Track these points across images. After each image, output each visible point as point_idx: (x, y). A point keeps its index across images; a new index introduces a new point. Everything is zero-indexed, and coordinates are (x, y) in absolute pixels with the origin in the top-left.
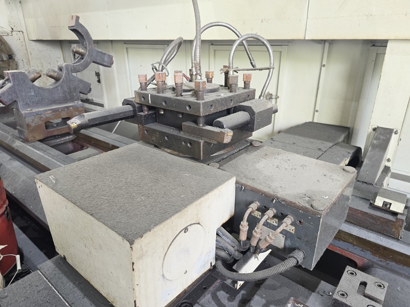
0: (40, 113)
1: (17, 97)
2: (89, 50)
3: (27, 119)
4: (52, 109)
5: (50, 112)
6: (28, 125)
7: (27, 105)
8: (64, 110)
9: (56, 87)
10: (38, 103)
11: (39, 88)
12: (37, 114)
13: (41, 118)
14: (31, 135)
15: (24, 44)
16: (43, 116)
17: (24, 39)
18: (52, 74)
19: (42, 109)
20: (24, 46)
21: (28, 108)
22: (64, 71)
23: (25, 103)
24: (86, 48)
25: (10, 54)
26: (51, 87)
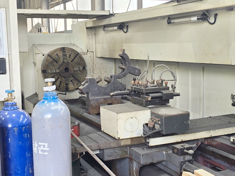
0: (98, 99)
1: (89, 91)
2: (128, 67)
3: (91, 102)
4: (104, 98)
5: (103, 99)
6: (91, 105)
7: (93, 95)
8: (110, 99)
9: (108, 86)
10: (98, 94)
11: (100, 86)
12: (97, 100)
13: (98, 102)
14: (92, 111)
15: (93, 59)
16: (99, 101)
17: (93, 56)
18: (107, 79)
19: (99, 98)
20: (93, 60)
21: (93, 96)
22: (113, 78)
23: (92, 94)
24: (126, 65)
25: (84, 66)
26: (105, 86)
